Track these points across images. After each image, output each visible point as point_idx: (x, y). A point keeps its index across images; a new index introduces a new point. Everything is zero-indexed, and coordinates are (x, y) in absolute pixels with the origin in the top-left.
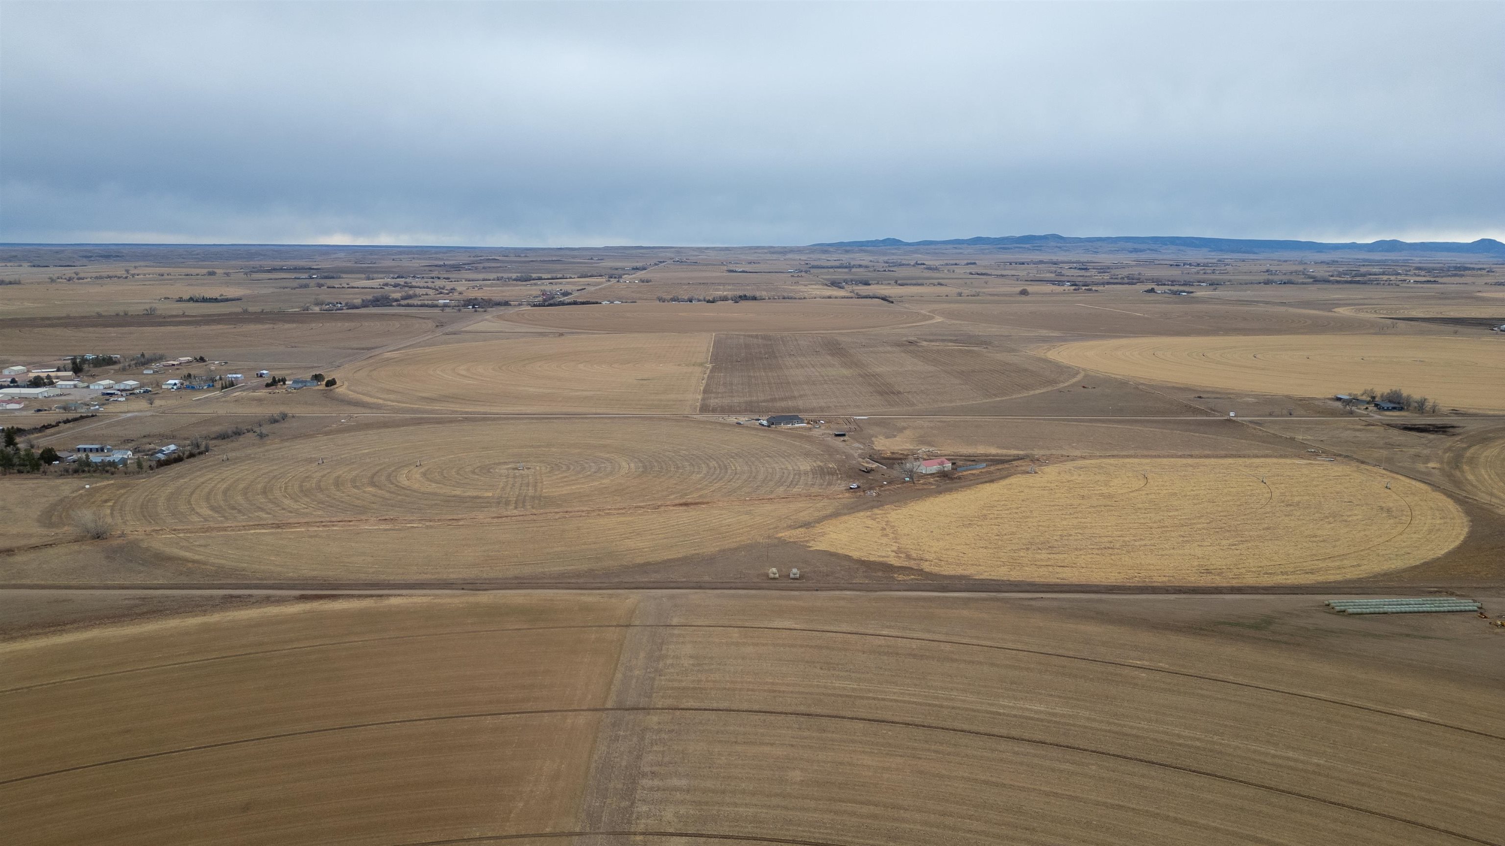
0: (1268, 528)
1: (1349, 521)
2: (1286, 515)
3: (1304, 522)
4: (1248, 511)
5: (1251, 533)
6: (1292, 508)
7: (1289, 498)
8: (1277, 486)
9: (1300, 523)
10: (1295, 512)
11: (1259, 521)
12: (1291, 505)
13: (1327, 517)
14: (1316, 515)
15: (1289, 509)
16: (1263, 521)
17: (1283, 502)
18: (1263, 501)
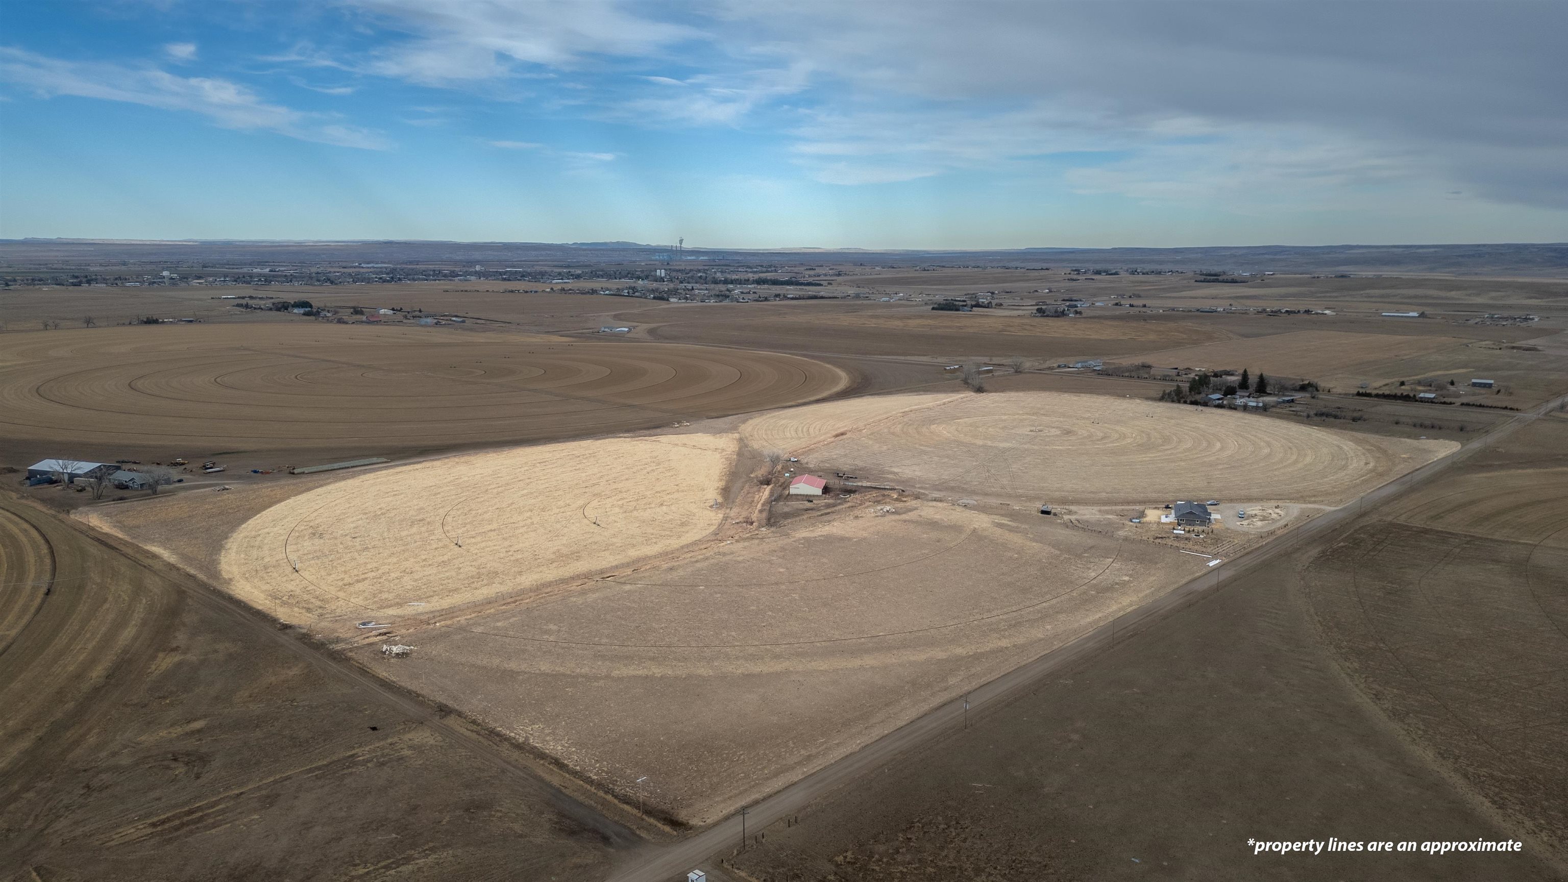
0: (436, 494)
1: (361, 514)
2: (423, 509)
3: (405, 506)
4: (459, 506)
5: (448, 488)
6: (418, 518)
7: (423, 529)
8: (441, 544)
9: (409, 504)
10: (414, 513)
11: (446, 499)
12: (419, 521)
13: (382, 514)
14: (393, 514)
15: (421, 517)
16: (442, 499)
17: (429, 523)
18: (449, 519)
